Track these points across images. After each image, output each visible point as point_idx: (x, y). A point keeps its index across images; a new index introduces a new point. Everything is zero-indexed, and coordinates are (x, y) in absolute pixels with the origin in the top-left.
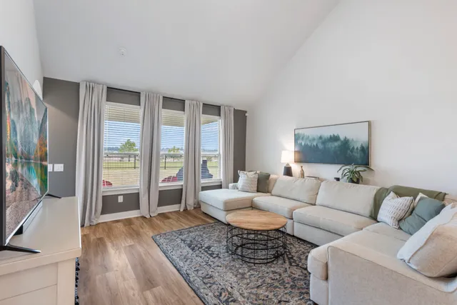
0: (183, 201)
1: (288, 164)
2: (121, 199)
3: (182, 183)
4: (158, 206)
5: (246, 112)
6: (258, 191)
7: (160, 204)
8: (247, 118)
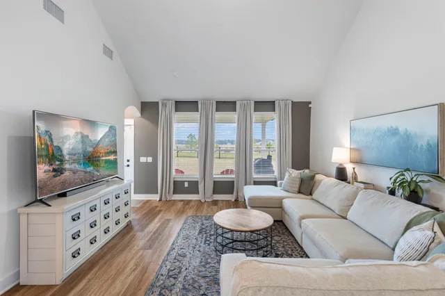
0: (235, 192)
1: (341, 164)
2: (186, 185)
3: (233, 176)
4: (214, 193)
5: (310, 103)
6: (299, 192)
7: (215, 192)
8: (312, 109)
